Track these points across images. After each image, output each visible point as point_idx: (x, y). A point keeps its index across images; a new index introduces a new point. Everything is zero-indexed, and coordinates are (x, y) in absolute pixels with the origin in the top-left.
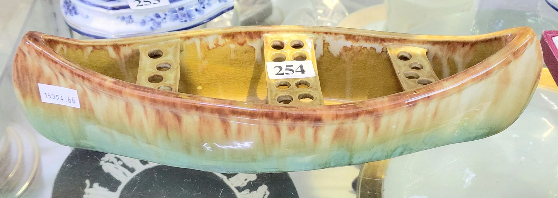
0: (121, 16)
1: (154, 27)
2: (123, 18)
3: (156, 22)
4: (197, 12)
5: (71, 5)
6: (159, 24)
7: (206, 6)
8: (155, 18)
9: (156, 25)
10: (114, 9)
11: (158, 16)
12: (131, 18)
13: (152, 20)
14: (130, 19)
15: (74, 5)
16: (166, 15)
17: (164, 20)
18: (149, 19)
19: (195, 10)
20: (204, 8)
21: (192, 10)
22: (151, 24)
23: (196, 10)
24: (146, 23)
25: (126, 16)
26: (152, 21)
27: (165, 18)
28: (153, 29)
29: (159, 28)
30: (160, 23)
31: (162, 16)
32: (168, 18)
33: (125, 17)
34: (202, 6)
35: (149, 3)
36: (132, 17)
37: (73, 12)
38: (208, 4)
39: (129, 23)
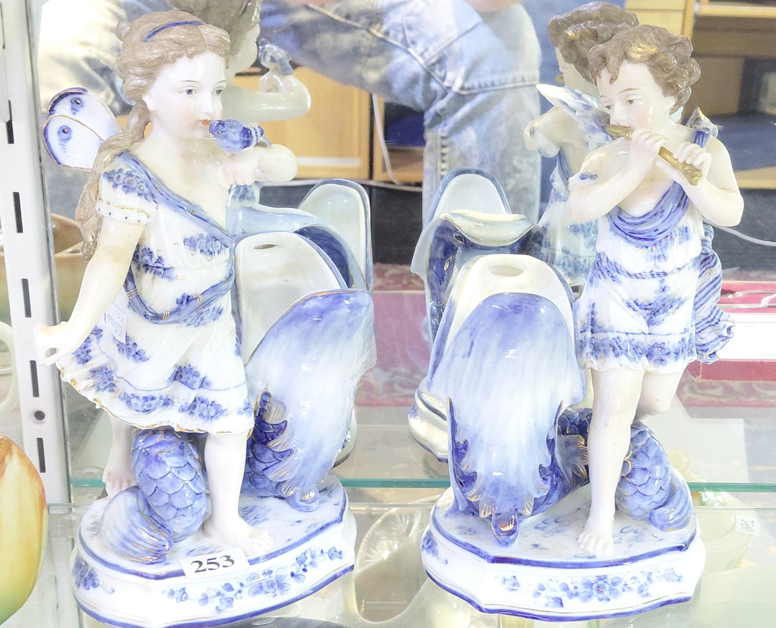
0: (168, 589)
1: (221, 607)
2: (172, 593)
3: (226, 599)
4: (293, 579)
5: (87, 570)
6: (229, 602)
7: (307, 568)
8: (223, 591)
9: (225, 603)
10: (158, 578)
11: (229, 588)
12: (185, 593)
13: (219, 594)
14: (183, 594)
15: (92, 569)
16: (242, 585)
17: (238, 595)
18: (214, 593)
19: (290, 576)
20: (305, 570)
21: (286, 576)
22: (217, 602)
23: (292, 575)
24: (209, 600)
25: (176, 588)
26: (220, 597)
27: (240, 592)
28: (220, 610)
29: (229, 609)
30: (232, 599)
31: (237, 587)
32: (245, 590)
33: (174, 591)
34: (303, 567)
35: (216, 566)
36: (186, 591)
37: (90, 582)
38: (311, 563)
39: (182, 600)
